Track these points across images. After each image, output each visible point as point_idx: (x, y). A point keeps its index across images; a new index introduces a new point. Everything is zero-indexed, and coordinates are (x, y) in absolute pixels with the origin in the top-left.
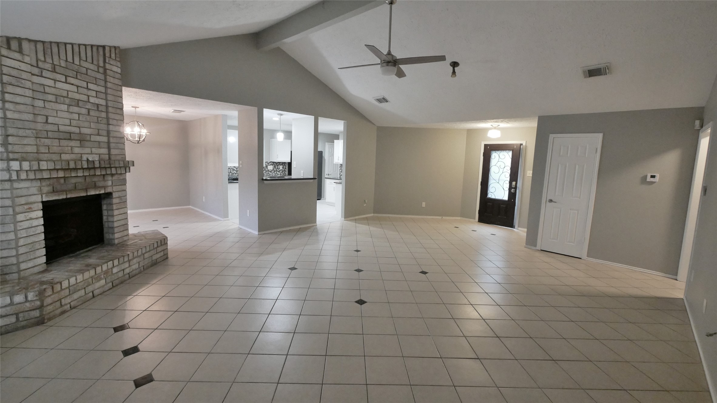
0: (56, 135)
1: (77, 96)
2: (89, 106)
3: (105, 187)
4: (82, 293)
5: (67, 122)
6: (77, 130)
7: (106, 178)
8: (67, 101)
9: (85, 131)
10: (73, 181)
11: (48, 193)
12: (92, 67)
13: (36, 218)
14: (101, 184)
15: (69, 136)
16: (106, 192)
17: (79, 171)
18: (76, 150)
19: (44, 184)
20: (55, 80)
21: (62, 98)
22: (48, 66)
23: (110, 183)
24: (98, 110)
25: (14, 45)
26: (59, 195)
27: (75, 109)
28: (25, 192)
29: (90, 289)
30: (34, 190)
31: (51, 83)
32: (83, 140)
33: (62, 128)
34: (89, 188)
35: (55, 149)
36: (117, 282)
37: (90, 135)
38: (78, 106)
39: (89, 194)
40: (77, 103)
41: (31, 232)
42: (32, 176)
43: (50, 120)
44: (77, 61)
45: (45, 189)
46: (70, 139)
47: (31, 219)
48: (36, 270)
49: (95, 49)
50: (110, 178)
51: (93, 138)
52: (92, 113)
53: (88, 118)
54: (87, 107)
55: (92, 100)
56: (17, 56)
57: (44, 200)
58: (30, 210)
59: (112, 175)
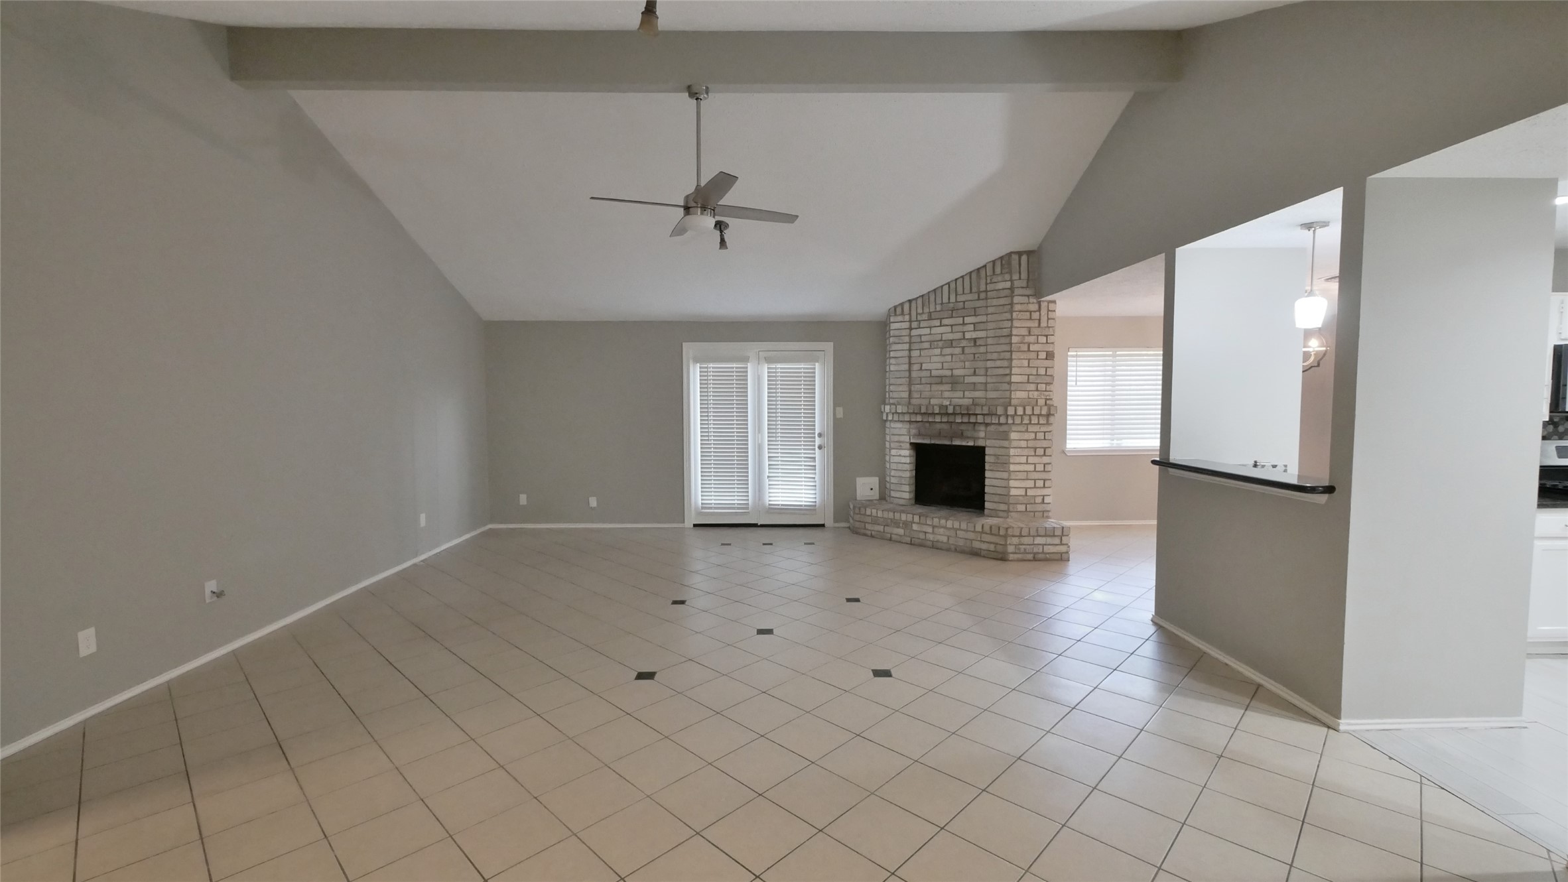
0: (929, 381)
1: (951, 336)
2: (964, 343)
3: (975, 439)
4: (881, 528)
5: (939, 366)
6: (948, 373)
7: (977, 427)
8: (940, 344)
9: (956, 372)
10: (938, 426)
11: (915, 435)
12: (970, 297)
13: (905, 456)
14: (969, 434)
15: (941, 380)
16: (976, 445)
17: (957, 416)
18: (946, 394)
19: (912, 426)
20: (930, 327)
21: (936, 343)
22: (925, 317)
23: (982, 434)
24: (975, 345)
25: (899, 310)
26: (923, 439)
27: (948, 351)
28: (896, 432)
29: (888, 529)
30: (904, 431)
31: (927, 331)
32: (954, 382)
33: (934, 373)
34: (956, 437)
35: (927, 394)
36: (917, 541)
37: (964, 376)
38: (952, 346)
39: (954, 443)
40: (951, 343)
41: (900, 467)
42: (896, 418)
43: (924, 366)
44: (953, 299)
45: (913, 431)
46: (941, 383)
47: (900, 456)
48: (902, 502)
49: (974, 276)
50: (982, 428)
51: (968, 380)
52: (967, 350)
53: (962, 357)
54: (962, 345)
55: (968, 336)
56: (900, 318)
57: (912, 441)
58: (901, 449)
59: (987, 425)
